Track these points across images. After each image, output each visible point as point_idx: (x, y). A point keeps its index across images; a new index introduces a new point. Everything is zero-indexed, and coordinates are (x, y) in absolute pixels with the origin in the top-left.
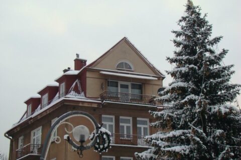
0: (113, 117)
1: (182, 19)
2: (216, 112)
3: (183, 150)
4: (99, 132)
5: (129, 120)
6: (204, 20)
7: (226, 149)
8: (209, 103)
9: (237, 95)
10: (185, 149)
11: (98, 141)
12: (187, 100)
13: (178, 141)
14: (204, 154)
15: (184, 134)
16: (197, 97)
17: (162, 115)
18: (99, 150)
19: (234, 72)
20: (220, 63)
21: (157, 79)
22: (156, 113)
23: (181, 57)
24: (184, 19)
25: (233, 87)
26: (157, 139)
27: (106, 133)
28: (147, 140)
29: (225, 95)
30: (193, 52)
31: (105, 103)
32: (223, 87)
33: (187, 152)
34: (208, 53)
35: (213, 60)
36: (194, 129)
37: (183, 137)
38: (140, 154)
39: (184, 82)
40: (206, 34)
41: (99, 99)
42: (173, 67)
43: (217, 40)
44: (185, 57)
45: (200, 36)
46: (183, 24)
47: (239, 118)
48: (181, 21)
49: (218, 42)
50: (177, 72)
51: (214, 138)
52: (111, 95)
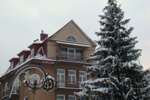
0: (64, 70)
1: (105, 8)
2: (125, 67)
3: (104, 90)
4: (47, 78)
5: (74, 72)
6: (119, 9)
7: (131, 90)
8: (121, 61)
9: (139, 56)
10: (105, 90)
11: (46, 84)
12: (107, 59)
13: (101, 85)
14: (117, 93)
15: (105, 80)
16: (114, 57)
17: (92, 68)
18: (46, 90)
19: (137, 42)
20: (129, 36)
21: (91, 46)
22: (88, 67)
23: (104, 32)
24: (107, 8)
25: (137, 51)
26: (88, 84)
27: (51, 79)
28: (82, 84)
29: (132, 56)
30: (112, 29)
31: (59, 61)
32: (130, 51)
33: (107, 92)
34: (121, 29)
35: (124, 34)
36: (111, 77)
37: (104, 82)
38: (77, 93)
39: (106, 48)
40: (120, 18)
41: (56, 59)
42: (99, 38)
43: (127, 21)
44: (107, 32)
45: (117, 19)
46: (106, 11)
47: (140, 70)
48: (104, 9)
49: (128, 22)
50: (101, 41)
51: (124, 83)
52: (63, 56)
